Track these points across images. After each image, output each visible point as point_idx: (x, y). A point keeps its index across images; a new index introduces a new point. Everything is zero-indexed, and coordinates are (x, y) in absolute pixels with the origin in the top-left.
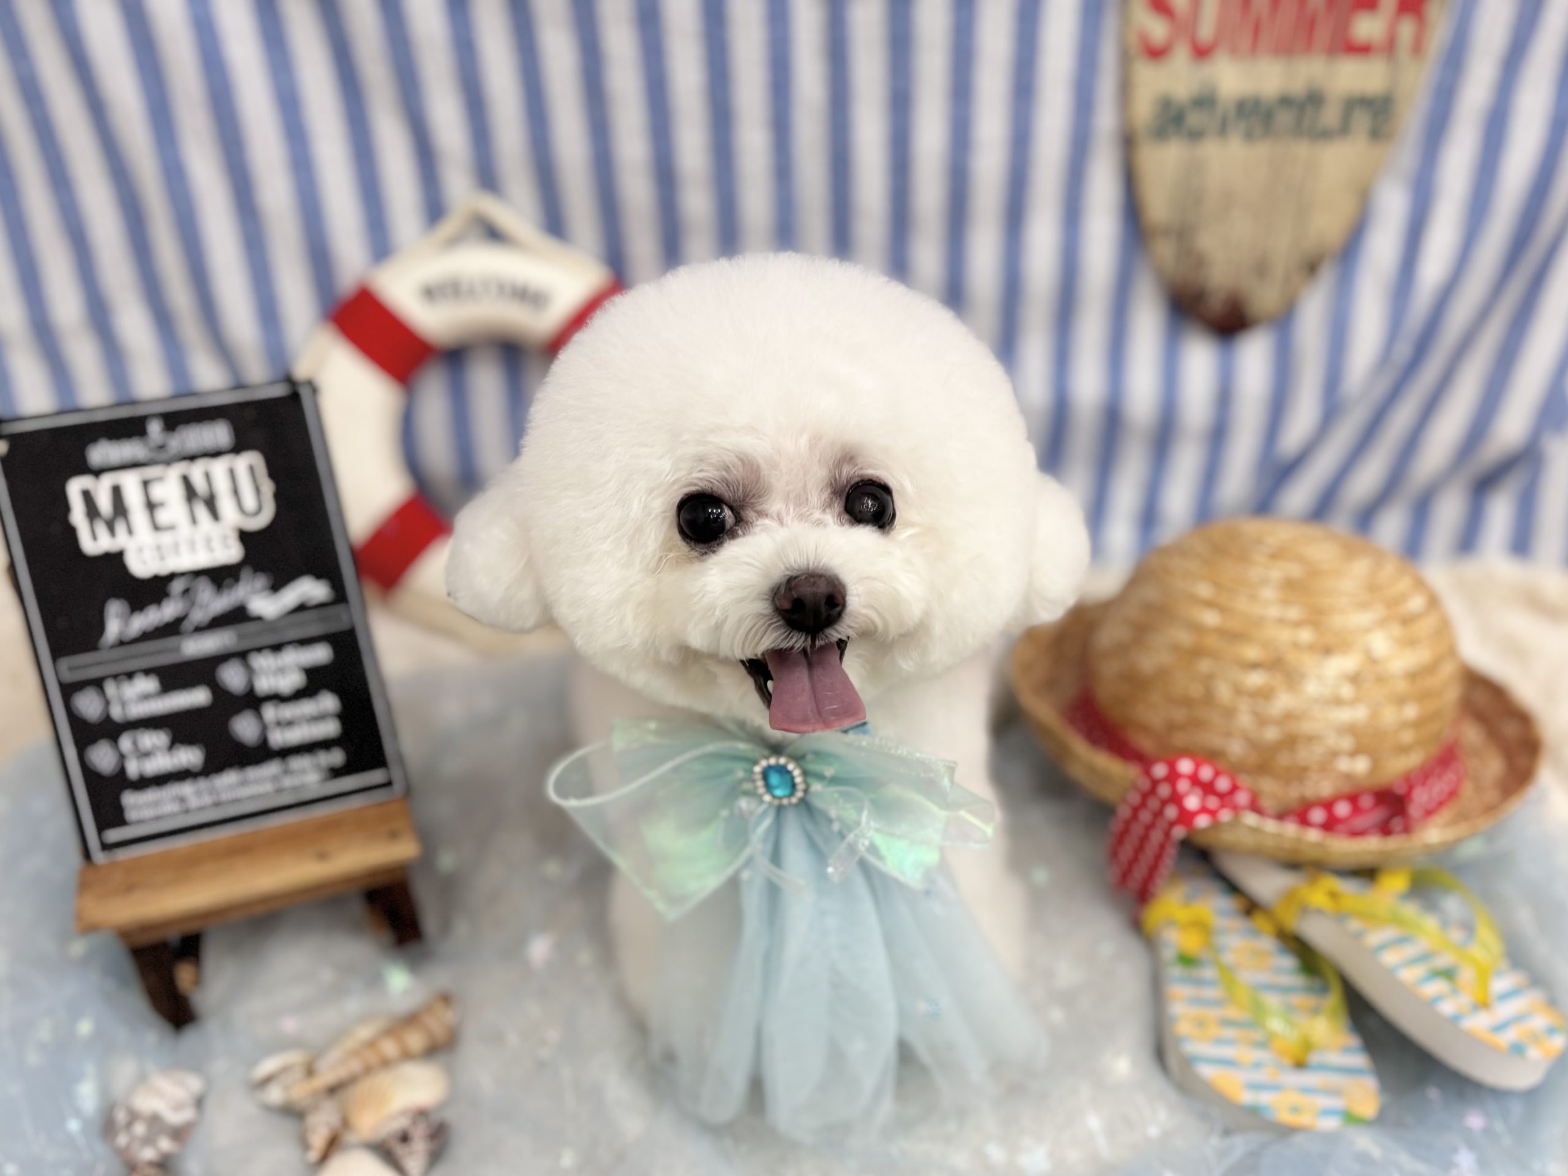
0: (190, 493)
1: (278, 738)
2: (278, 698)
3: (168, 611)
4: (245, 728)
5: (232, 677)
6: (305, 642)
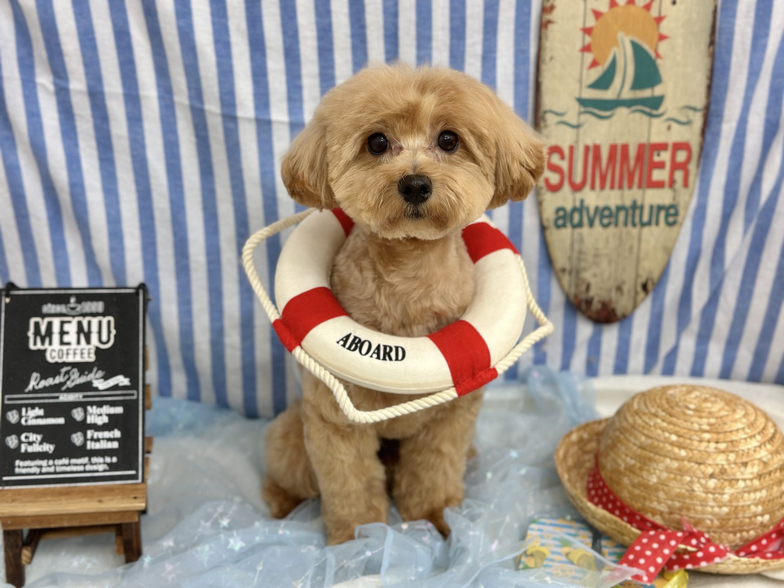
0: (80, 329)
1: (91, 446)
2: (96, 427)
3: (58, 380)
4: (77, 439)
5: (78, 414)
6: (113, 404)
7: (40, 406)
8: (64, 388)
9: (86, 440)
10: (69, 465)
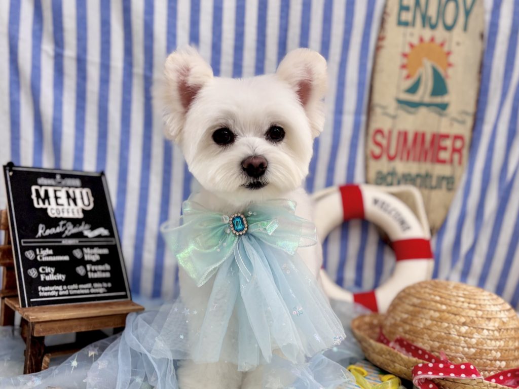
0: (68, 196)
1: (91, 275)
2: (91, 262)
4: (80, 270)
5: (77, 253)
6: (101, 247)
7: (50, 248)
8: (64, 235)
9: (87, 272)
10: (79, 289)
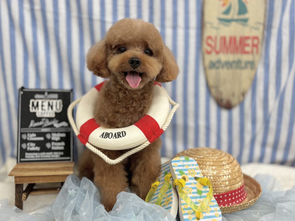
0: (49, 104)
1: (53, 148)
2: (55, 141)
3: (40, 123)
4: (48, 145)
5: (48, 136)
6: (61, 133)
7: (35, 133)
8: (43, 126)
